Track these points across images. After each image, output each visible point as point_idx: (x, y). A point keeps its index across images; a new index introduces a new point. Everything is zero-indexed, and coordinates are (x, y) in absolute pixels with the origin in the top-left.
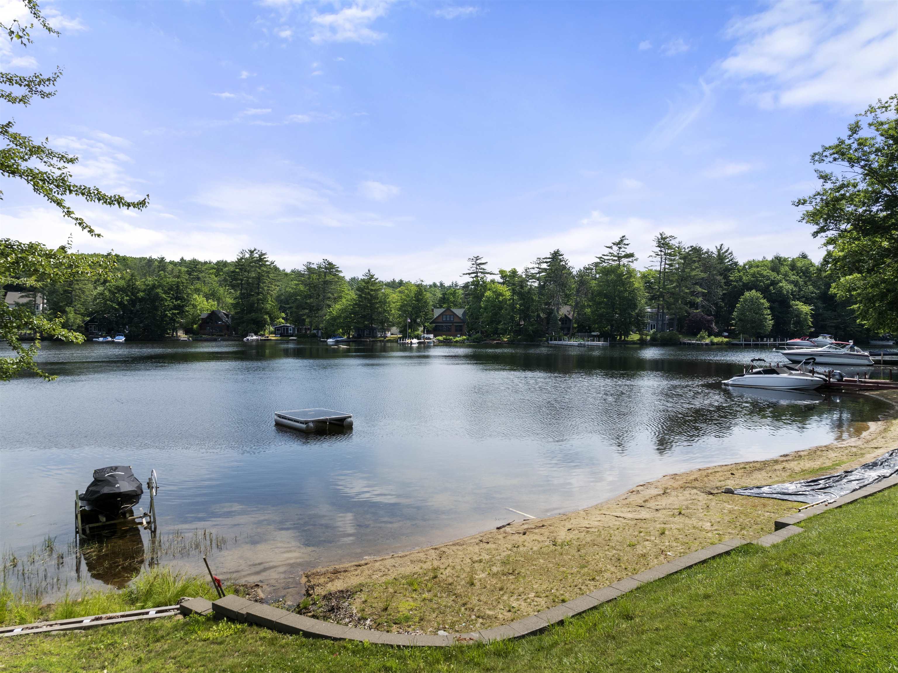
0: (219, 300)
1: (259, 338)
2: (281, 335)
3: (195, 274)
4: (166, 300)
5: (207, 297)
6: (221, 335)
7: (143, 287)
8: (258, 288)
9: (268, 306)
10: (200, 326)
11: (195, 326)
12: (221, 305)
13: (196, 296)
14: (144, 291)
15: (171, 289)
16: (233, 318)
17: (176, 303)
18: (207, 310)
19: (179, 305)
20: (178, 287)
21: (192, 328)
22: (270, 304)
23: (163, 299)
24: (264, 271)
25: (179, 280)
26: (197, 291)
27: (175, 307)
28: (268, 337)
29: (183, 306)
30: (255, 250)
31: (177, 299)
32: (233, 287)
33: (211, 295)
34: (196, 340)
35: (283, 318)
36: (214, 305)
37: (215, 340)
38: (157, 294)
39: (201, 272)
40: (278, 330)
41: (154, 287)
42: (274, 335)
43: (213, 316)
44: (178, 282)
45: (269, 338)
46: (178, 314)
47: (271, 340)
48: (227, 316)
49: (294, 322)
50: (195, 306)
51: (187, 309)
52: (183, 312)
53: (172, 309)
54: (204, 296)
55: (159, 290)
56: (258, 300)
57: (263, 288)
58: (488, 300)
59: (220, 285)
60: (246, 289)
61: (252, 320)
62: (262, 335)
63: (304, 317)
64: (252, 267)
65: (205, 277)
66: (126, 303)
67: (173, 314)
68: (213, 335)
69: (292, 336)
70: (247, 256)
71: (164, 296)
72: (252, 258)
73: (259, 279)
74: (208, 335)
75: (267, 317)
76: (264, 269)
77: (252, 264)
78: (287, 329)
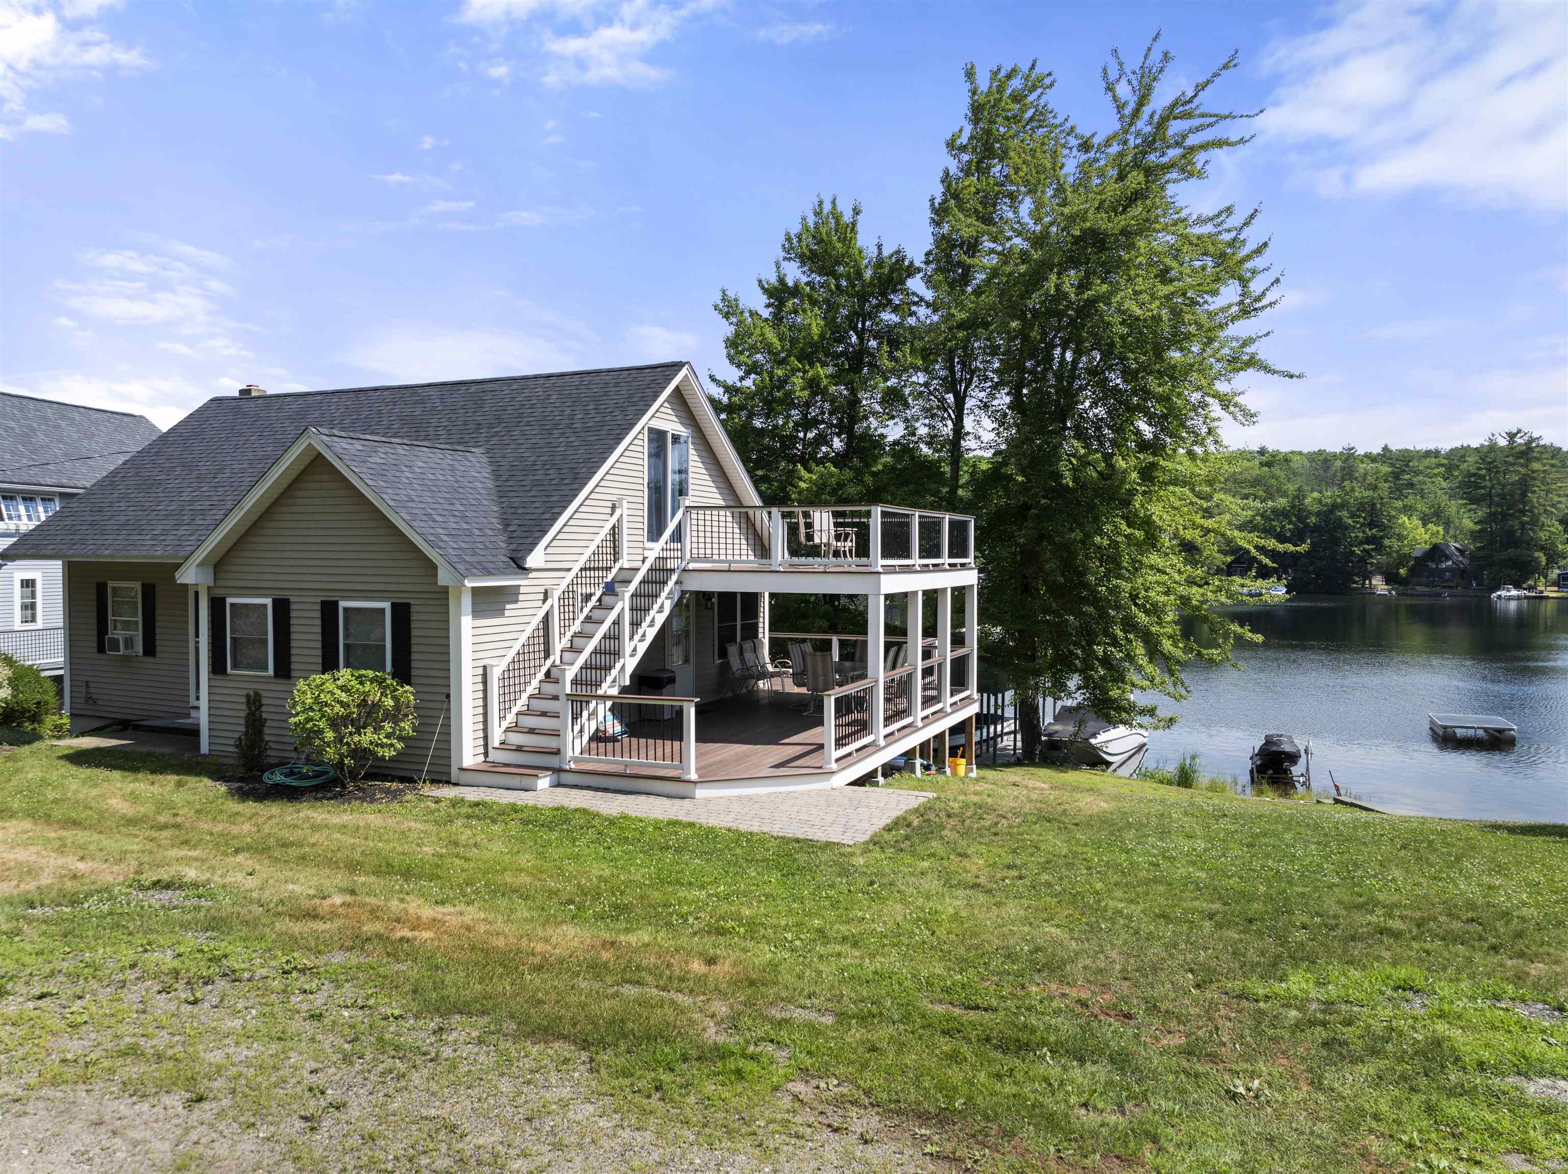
0: (1447, 524)
1: (1524, 593)
3: (1406, 477)
4: (1353, 528)
5: (1425, 520)
6: (1449, 587)
7: (1316, 508)
8: (1524, 503)
9: (1544, 535)
10: (1412, 570)
11: (1402, 571)
12: (1452, 532)
13: (1404, 520)
14: (1318, 514)
15: (1362, 509)
16: (1473, 557)
17: (1369, 533)
18: (1426, 542)
19: (1374, 535)
20: (1373, 505)
21: (1398, 573)
22: (1547, 531)
23: (1347, 527)
24: (1533, 472)
25: (1376, 494)
26: (1408, 510)
27: (1368, 540)
28: (1542, 592)
29: (1382, 538)
30: (1519, 432)
31: (1371, 525)
32: (1474, 500)
33: (1432, 517)
34: (1405, 595)
36: (1438, 532)
38: (1340, 518)
39: (1417, 473)
40: (1565, 579)
41: (1334, 507)
42: (1556, 589)
43: (1436, 552)
44: (1374, 498)
45: (1545, 594)
46: (1372, 550)
47: (1547, 598)
48: (1462, 552)
50: (1400, 537)
51: (1389, 542)
52: (1382, 547)
53: (1362, 543)
54: (1421, 519)
55: (1344, 513)
56: (1523, 524)
57: (1531, 502)
59: (1452, 497)
60: (1498, 505)
61: (1511, 560)
62: (1530, 588)
64: (1512, 464)
65: (1424, 483)
67: (1364, 550)
68: (1435, 587)
70: (1503, 443)
71: (1350, 521)
72: (1512, 449)
73: (1526, 486)
74: (1427, 585)
75: (1541, 556)
76: (1536, 466)
77: (1511, 459)
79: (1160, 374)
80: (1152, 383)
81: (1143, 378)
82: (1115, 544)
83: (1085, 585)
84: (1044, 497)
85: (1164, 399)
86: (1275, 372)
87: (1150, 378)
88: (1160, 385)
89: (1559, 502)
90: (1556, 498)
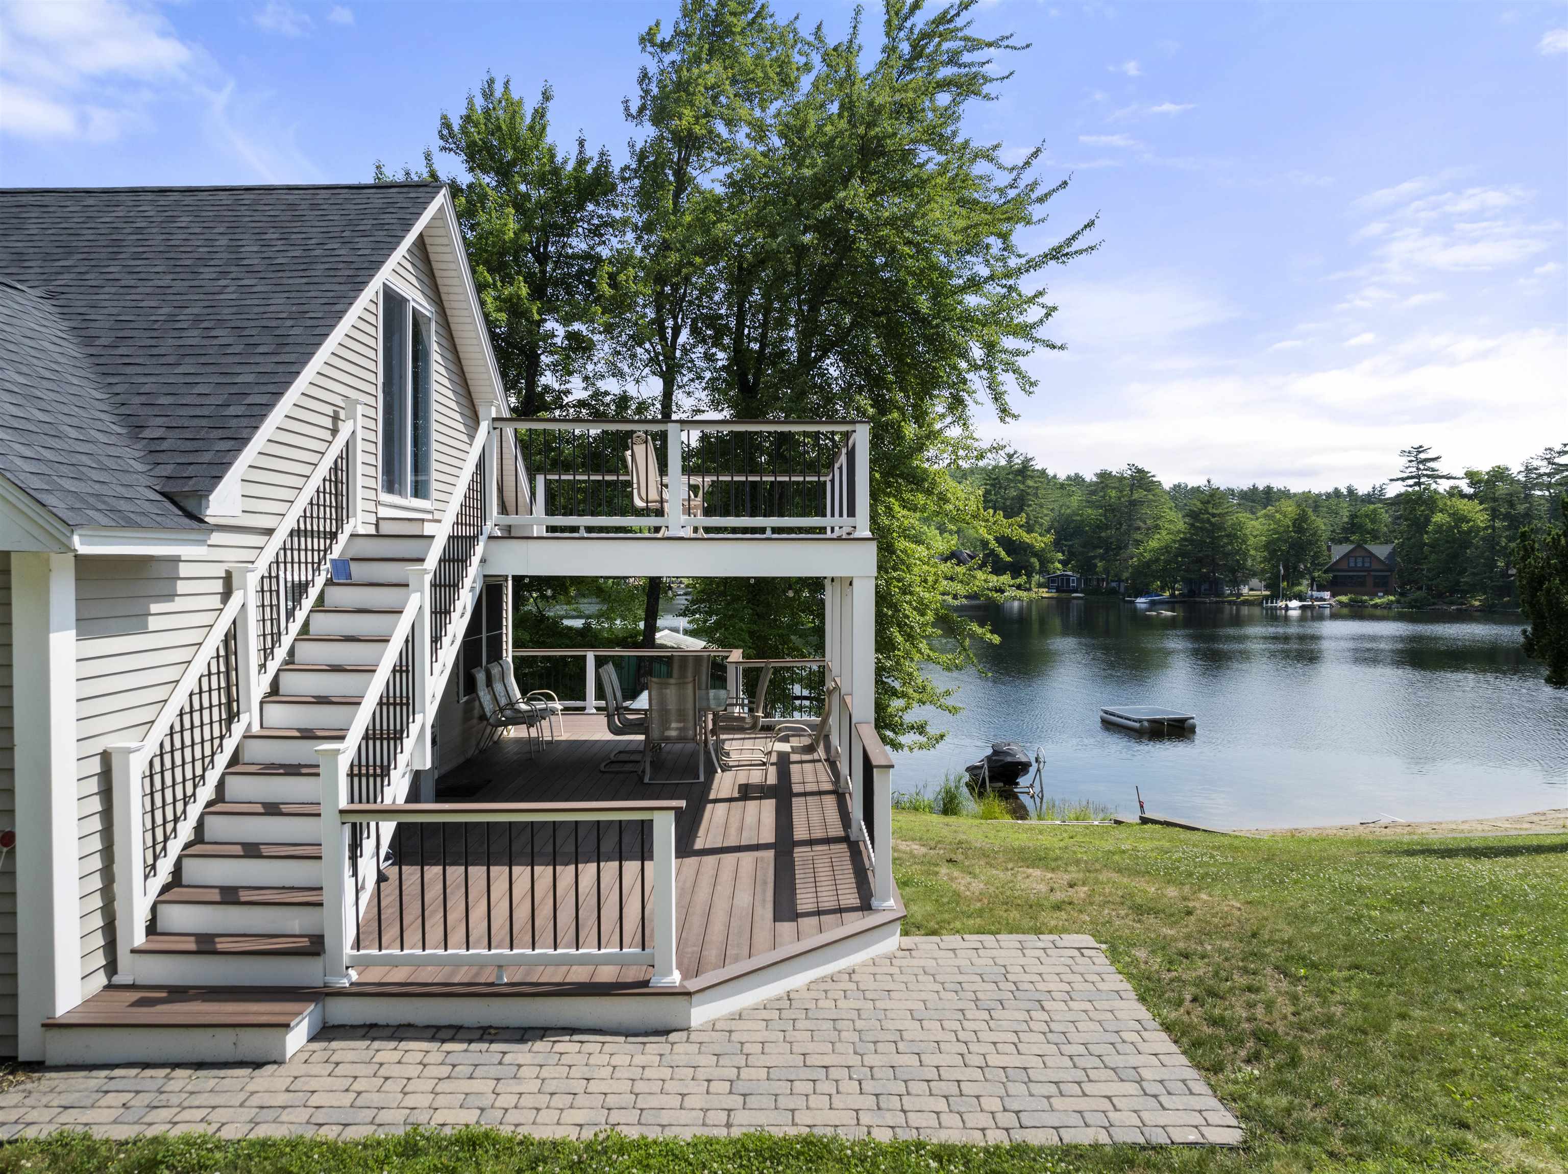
2: (1058, 590)
24: (1029, 487)
30: (1016, 453)
35: (1060, 562)
40: (1053, 581)
42: (1046, 590)
45: (1038, 595)
47: (1040, 598)
49: (1079, 569)
54: (938, 528)
57: (1027, 514)
58: (1440, 526)
61: (1012, 565)
63: (1096, 561)
64: (1011, 481)
69: (1076, 591)
70: (1003, 462)
72: (1011, 468)
73: (1022, 500)
75: (1034, 561)
76: (1030, 483)
77: (1010, 477)
78: (1068, 580)
89: (1046, 515)
90: (1046, 512)
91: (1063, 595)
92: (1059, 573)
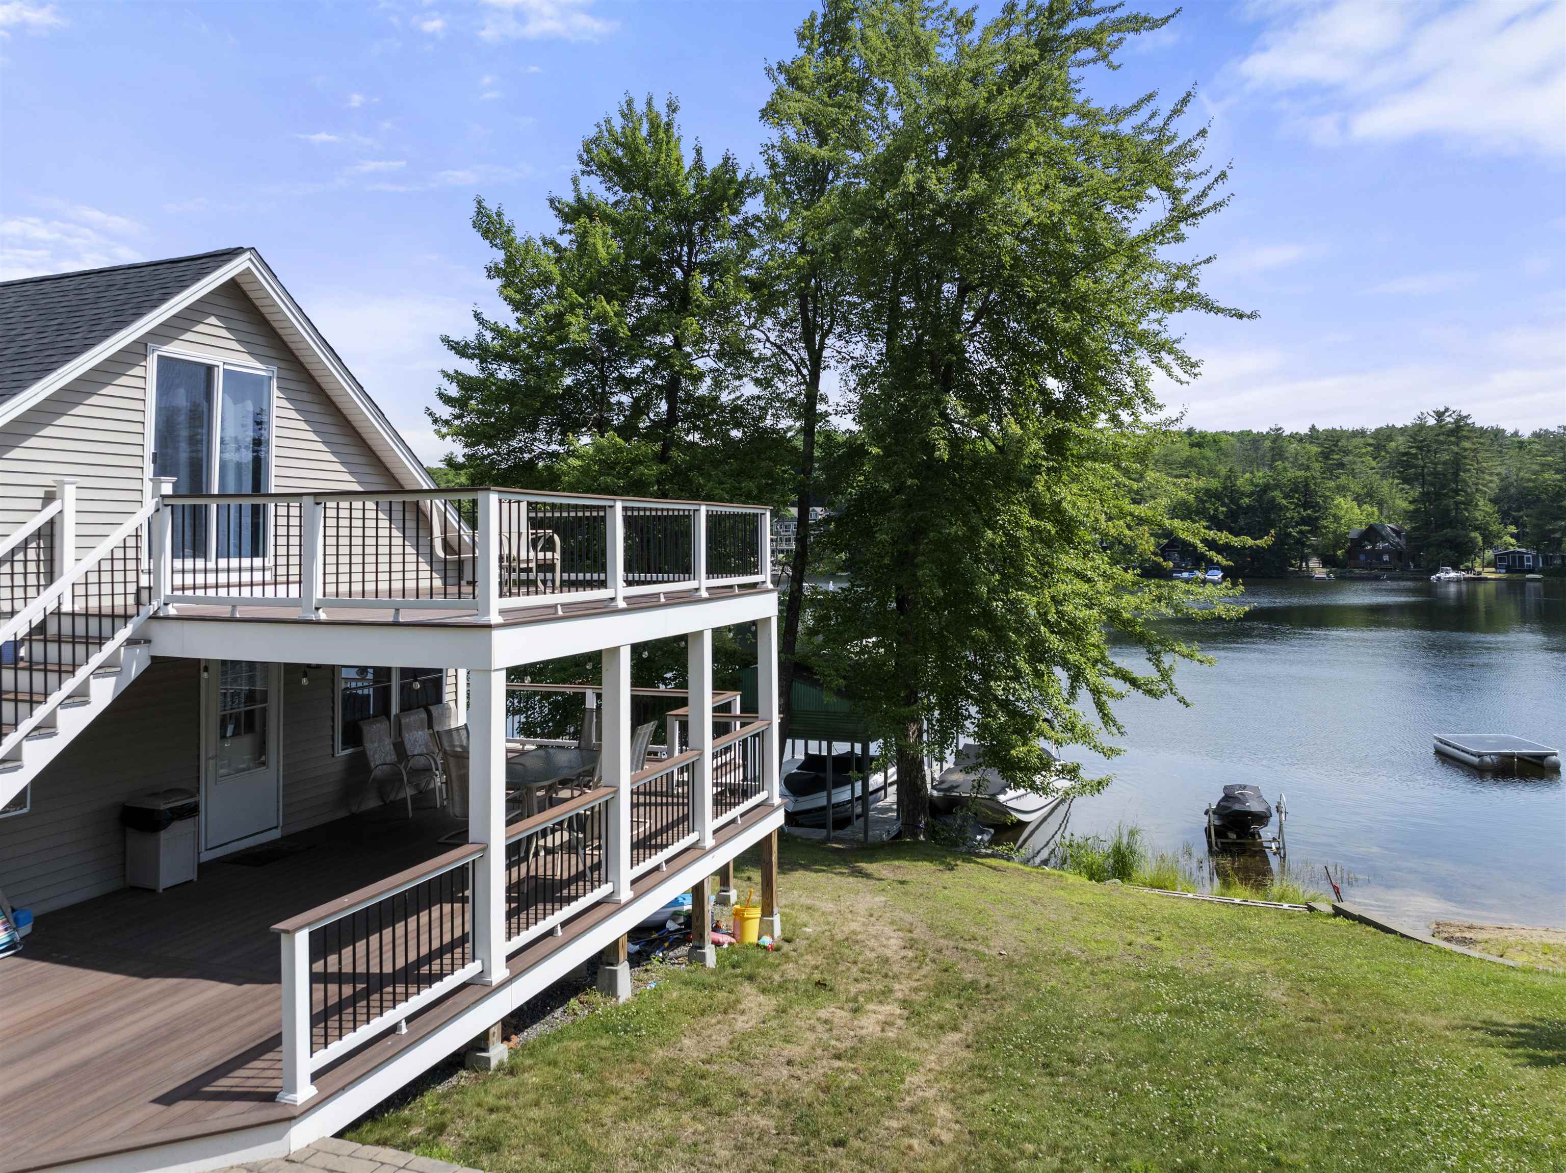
0: (1381, 504)
1: (1463, 574)
2: (1509, 570)
3: (1336, 457)
4: (1288, 509)
5: (1359, 500)
6: (1387, 569)
7: (1249, 489)
8: (1456, 482)
9: (1478, 514)
10: (1348, 552)
11: (1339, 552)
12: (1385, 512)
13: (1339, 500)
14: (1251, 495)
15: (1295, 490)
16: (1409, 538)
17: (1304, 514)
18: (1361, 523)
19: (1309, 516)
20: (1307, 485)
21: (1335, 555)
22: (1483, 509)
23: (1281, 508)
24: (1466, 449)
25: (1309, 474)
26: (1342, 490)
27: (1304, 521)
28: (1480, 573)
29: (1317, 519)
30: (1447, 410)
31: (1306, 506)
32: (1406, 480)
33: (1366, 497)
34: (1341, 578)
35: (1512, 536)
36: (1373, 513)
37: (1377, 578)
38: (1274, 498)
39: (1347, 453)
40: (1501, 560)
41: (1266, 488)
42: (1493, 569)
43: (1372, 533)
44: (1307, 478)
45: (1483, 575)
46: (1309, 532)
47: (1486, 579)
48: (1398, 533)
49: (1536, 545)
50: (1337, 519)
51: (1325, 523)
52: (1317, 528)
53: (1298, 524)
54: (1355, 499)
55: (1277, 493)
56: (1457, 504)
57: (1464, 481)
59: (1384, 476)
60: (1432, 484)
61: (1448, 541)
62: (1468, 570)
63: (1557, 535)
64: (1442, 443)
65: (1355, 463)
66: (1222, 517)
67: (1301, 532)
68: (1372, 569)
69: (1531, 571)
70: (1431, 422)
71: (1284, 502)
72: (1441, 428)
73: (1458, 465)
74: (1364, 569)
75: (1477, 536)
76: (1467, 444)
77: (1441, 438)
78: (1521, 558)
79: (1067, 308)
80: (1056, 318)
81: (1042, 311)
82: (1014, 541)
83: (976, 599)
84: (911, 476)
85: (1074, 341)
86: (1218, 310)
87: (1053, 311)
88: (1066, 320)
89: (1491, 481)
90: (1488, 477)
91: (1515, 576)
92: (1512, 549)
